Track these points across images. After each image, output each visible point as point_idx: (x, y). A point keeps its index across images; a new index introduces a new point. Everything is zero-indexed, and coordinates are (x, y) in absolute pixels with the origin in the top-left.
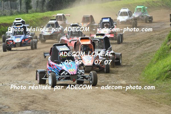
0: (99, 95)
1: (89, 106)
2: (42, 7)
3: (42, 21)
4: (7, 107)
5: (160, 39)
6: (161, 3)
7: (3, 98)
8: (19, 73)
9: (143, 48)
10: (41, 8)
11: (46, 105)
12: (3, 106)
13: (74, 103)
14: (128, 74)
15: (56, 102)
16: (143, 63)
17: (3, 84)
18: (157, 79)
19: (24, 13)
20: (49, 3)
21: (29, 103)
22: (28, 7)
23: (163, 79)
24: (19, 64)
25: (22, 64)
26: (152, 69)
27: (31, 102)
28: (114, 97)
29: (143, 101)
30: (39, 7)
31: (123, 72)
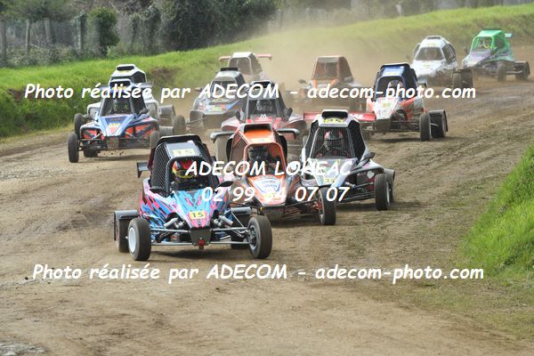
0: (328, 312)
1: (297, 348)
2: (151, 37)
4: (42, 351)
5: (518, 138)
7: (28, 321)
8: (79, 243)
9: (464, 166)
10: (147, 41)
11: (161, 345)
12: (26, 347)
13: (249, 337)
14: (418, 248)
15: (193, 334)
16: (467, 211)
17: (27, 279)
18: (508, 263)
19: (94, 57)
20: (172, 25)
21: (107, 336)
22: (107, 36)
23: (528, 262)
24: (79, 215)
25: (86, 215)
26: (493, 232)
27: (114, 334)
28: (373, 318)
29: (464, 330)
30: (140, 38)
31: (400, 240)
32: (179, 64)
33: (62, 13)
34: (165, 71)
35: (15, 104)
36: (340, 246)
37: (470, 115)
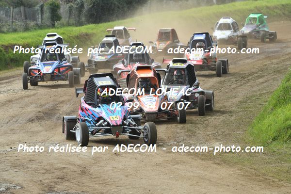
0: (176, 166)
1: (159, 186)
2: (79, 16)
3: (78, 40)
4: (19, 188)
5: (279, 72)
6: (281, 10)
7: (12, 171)
8: (40, 129)
9: (250, 87)
10: (77, 18)
11: (85, 184)
12: (11, 185)
13: (133, 180)
14: (225, 131)
15: (101, 179)
16: (251, 111)
17: (11, 148)
18: (274, 139)
19: (48, 27)
20: (90, 10)
21: (55, 180)
22: (55, 16)
23: (285, 139)
24: (40, 114)
25: (43, 113)
26: (266, 122)
27: (59, 178)
28: (200, 169)
29: (250, 176)
30: (73, 16)
31: (215, 127)
32: (94, 31)
33: (30, 3)
34: (87, 35)
35: (5, 53)
36: (182, 131)
37: (253, 59)
